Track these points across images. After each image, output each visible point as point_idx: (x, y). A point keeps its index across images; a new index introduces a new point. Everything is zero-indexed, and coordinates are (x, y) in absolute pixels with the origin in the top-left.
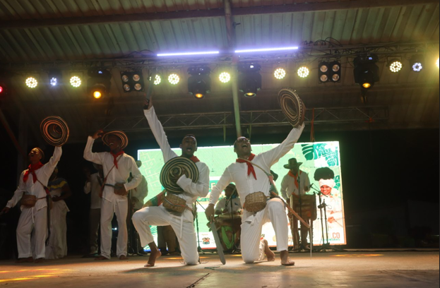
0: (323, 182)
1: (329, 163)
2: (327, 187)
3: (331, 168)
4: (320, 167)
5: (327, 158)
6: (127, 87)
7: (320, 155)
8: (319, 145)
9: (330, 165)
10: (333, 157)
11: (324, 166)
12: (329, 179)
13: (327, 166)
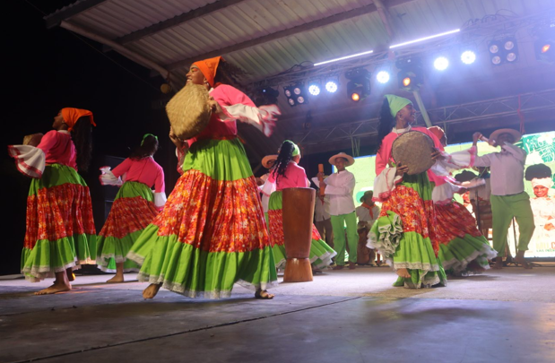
0: (537, 182)
1: (544, 159)
2: (543, 187)
3: (547, 164)
4: (533, 164)
5: (541, 153)
6: (291, 101)
7: (531, 150)
8: (530, 138)
9: (545, 161)
10: (549, 151)
11: (537, 163)
12: (545, 177)
13: (542, 162)
